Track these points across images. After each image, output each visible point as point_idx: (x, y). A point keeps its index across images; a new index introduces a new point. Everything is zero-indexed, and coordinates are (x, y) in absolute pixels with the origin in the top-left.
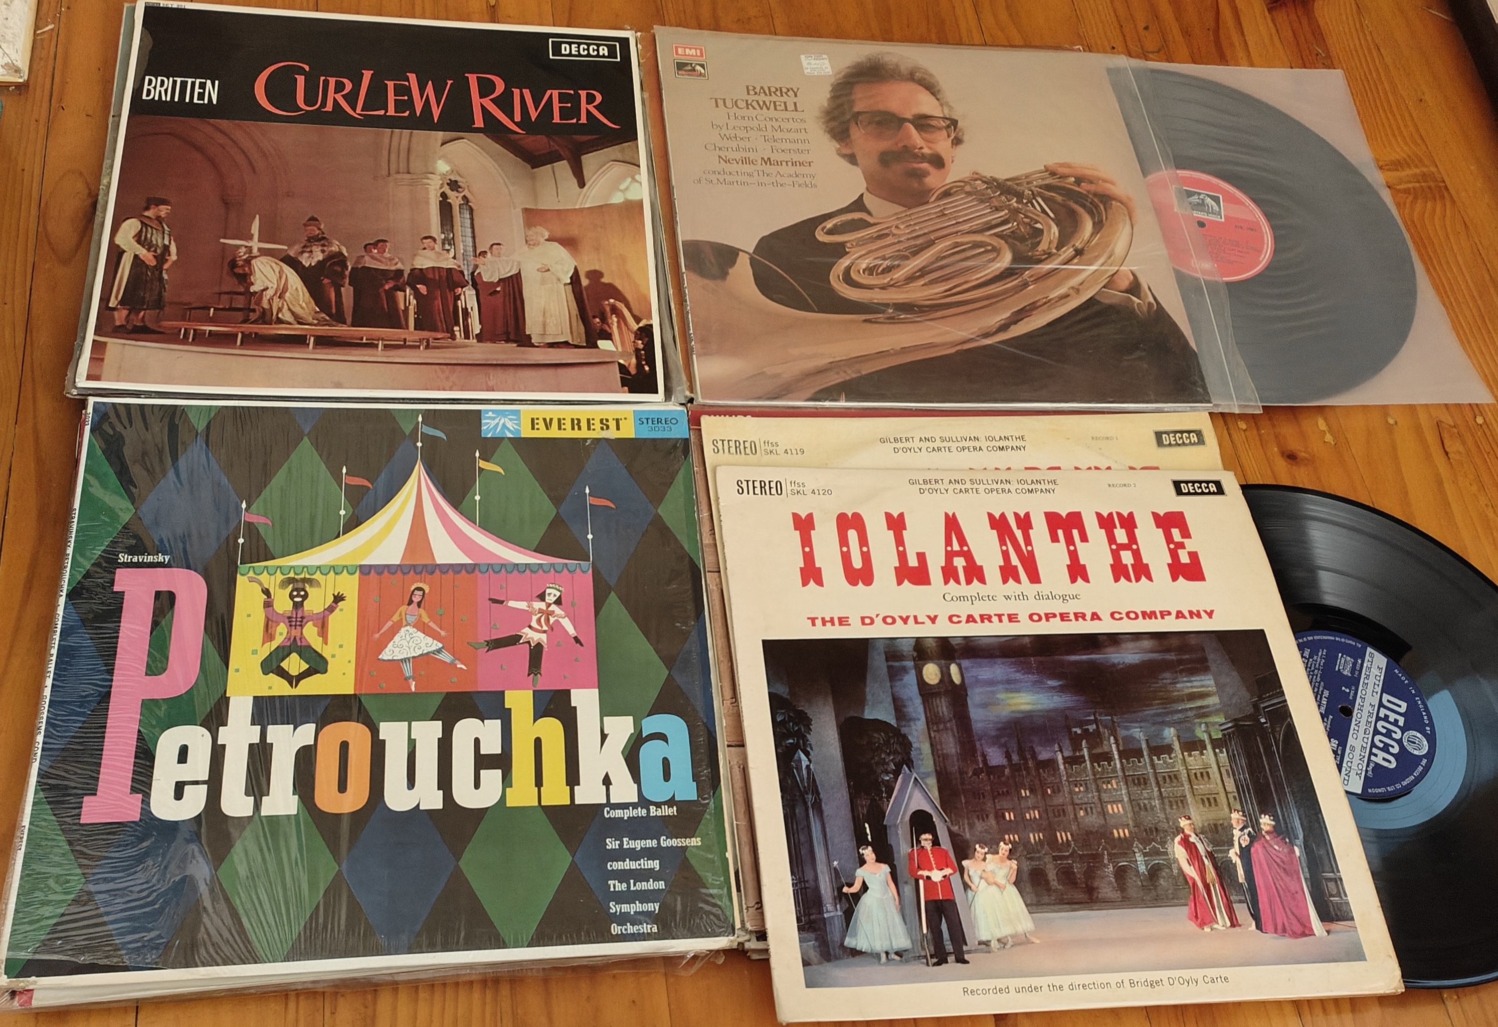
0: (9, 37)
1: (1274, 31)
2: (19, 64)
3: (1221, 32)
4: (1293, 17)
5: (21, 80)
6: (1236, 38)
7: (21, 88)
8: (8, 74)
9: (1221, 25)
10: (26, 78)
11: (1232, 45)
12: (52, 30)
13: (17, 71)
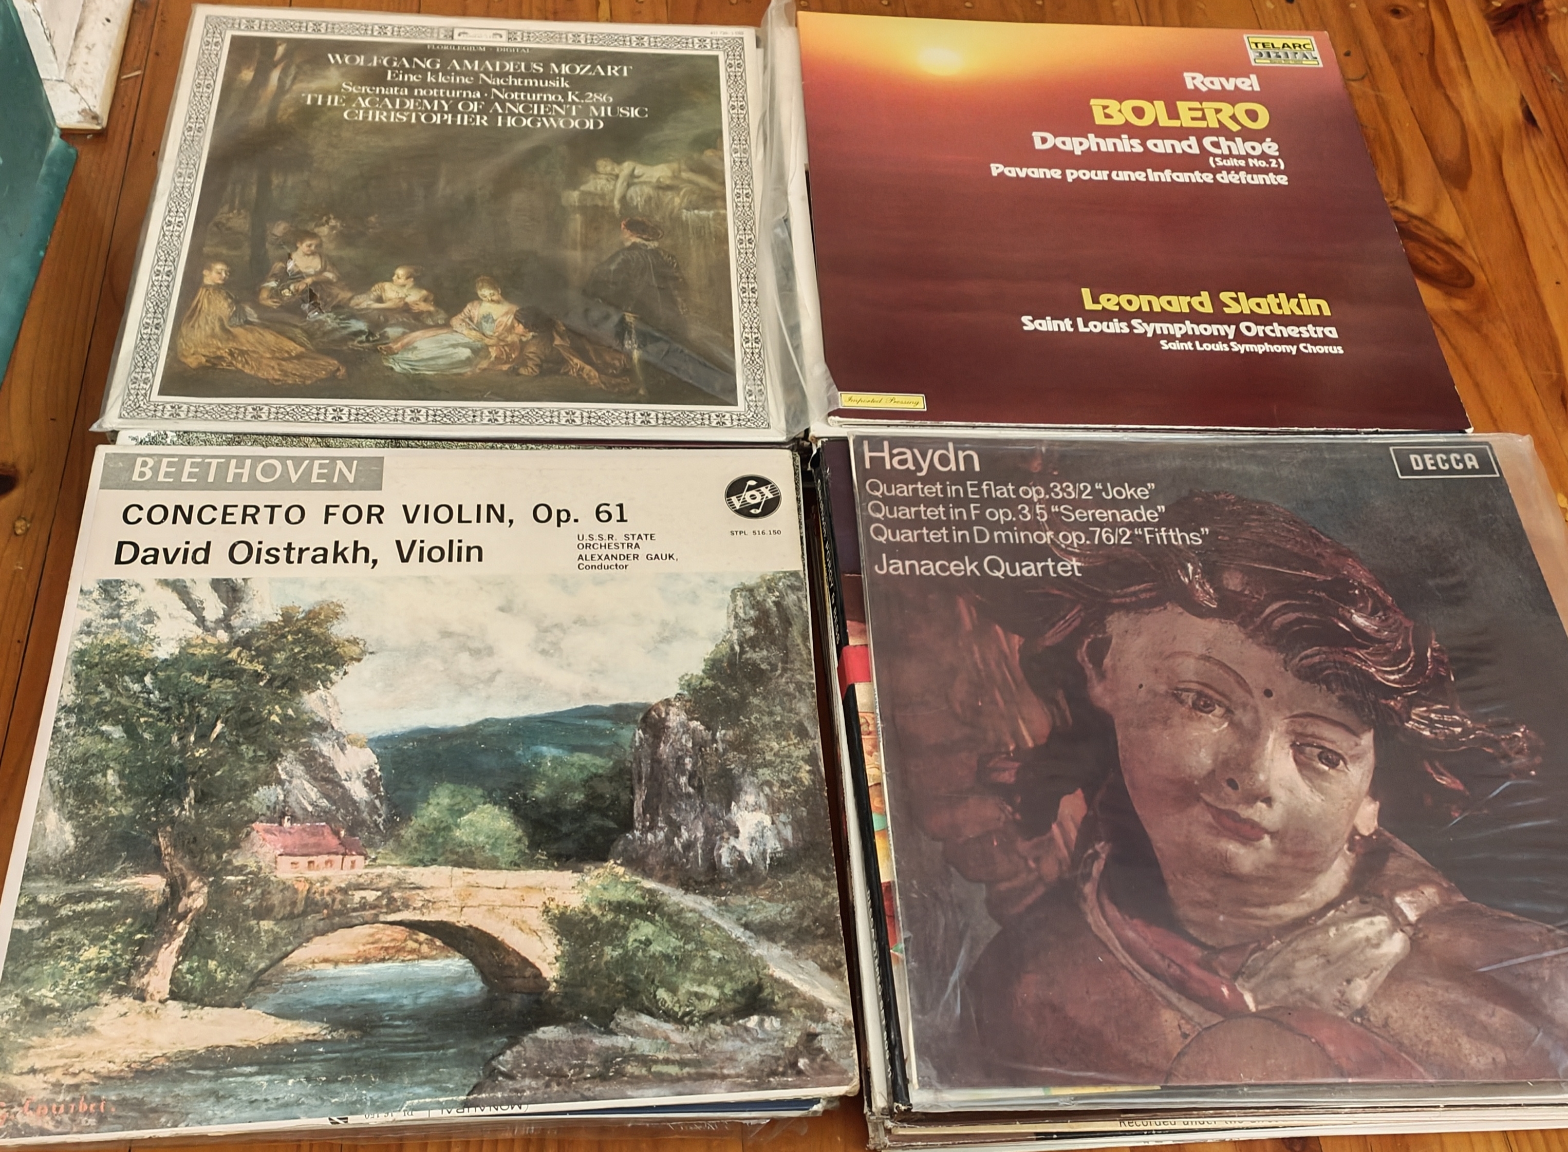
0: (88, 82)
1: (1499, 54)
2: (97, 110)
3: (1438, 56)
4: (1523, 39)
5: (99, 128)
6: (1454, 63)
7: (100, 136)
8: (85, 121)
9: (1436, 48)
10: (104, 123)
11: (1449, 71)
12: (137, 76)
13: (95, 117)
